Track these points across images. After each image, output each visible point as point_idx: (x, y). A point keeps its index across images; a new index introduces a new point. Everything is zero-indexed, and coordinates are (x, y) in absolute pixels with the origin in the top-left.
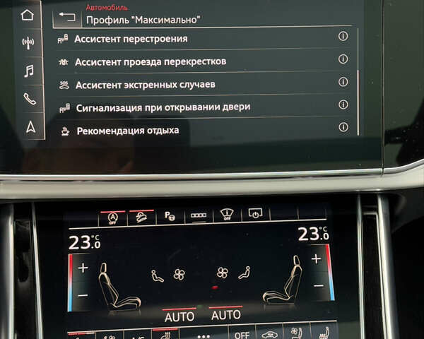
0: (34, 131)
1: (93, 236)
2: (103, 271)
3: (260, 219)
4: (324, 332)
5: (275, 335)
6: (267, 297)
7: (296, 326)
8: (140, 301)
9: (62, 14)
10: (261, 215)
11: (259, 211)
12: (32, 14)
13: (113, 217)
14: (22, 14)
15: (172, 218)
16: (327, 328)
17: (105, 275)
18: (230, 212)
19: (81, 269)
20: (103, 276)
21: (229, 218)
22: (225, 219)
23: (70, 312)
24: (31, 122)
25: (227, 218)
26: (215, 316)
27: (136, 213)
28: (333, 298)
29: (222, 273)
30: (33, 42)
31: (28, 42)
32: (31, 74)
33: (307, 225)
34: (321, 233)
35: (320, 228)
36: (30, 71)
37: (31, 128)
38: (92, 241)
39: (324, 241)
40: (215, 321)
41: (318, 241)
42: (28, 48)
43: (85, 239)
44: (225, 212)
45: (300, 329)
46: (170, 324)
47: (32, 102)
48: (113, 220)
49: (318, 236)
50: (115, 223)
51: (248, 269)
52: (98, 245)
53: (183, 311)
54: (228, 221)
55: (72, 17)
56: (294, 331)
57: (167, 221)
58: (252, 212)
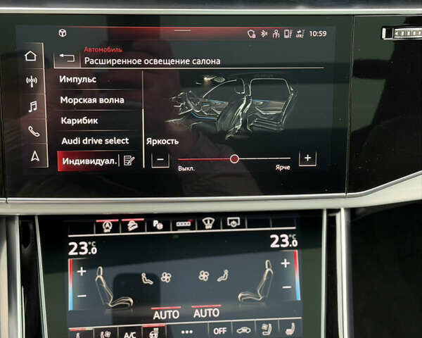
0: (38, 160)
1: (90, 243)
2: (99, 274)
3: (237, 227)
4: (290, 328)
5: (248, 331)
6: (242, 297)
7: (267, 323)
8: (131, 301)
9: (62, 55)
10: (239, 224)
11: (236, 221)
12: (35, 55)
13: (107, 225)
14: (26, 55)
15: (160, 226)
16: (293, 324)
17: (101, 278)
18: (211, 221)
19: (80, 273)
20: (99, 278)
21: (211, 227)
22: (207, 227)
23: (71, 311)
24: (35, 152)
25: (209, 226)
26: (197, 313)
27: (128, 222)
28: (299, 298)
29: (204, 276)
30: (36, 80)
31: (31, 81)
32: (35, 109)
33: (279, 233)
34: (290, 240)
35: (290, 236)
36: (34, 107)
37: (35, 157)
38: (89, 247)
39: (293, 248)
40: (198, 319)
41: (288, 248)
42: (32, 86)
43: (83, 245)
44: (206, 221)
45: (270, 325)
46: (157, 321)
47: (37, 134)
48: (107, 228)
49: (288, 243)
50: (109, 231)
51: (226, 272)
52: (94, 251)
53: (169, 310)
54: (209, 229)
55: (71, 58)
56: (264, 327)
57: (156, 229)
58: (231, 221)
